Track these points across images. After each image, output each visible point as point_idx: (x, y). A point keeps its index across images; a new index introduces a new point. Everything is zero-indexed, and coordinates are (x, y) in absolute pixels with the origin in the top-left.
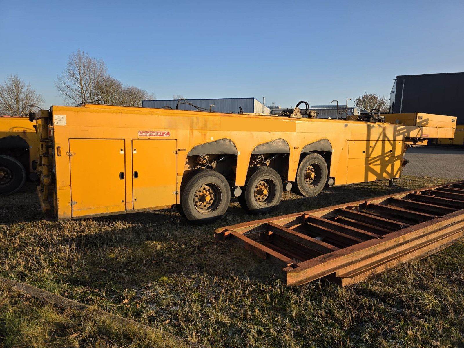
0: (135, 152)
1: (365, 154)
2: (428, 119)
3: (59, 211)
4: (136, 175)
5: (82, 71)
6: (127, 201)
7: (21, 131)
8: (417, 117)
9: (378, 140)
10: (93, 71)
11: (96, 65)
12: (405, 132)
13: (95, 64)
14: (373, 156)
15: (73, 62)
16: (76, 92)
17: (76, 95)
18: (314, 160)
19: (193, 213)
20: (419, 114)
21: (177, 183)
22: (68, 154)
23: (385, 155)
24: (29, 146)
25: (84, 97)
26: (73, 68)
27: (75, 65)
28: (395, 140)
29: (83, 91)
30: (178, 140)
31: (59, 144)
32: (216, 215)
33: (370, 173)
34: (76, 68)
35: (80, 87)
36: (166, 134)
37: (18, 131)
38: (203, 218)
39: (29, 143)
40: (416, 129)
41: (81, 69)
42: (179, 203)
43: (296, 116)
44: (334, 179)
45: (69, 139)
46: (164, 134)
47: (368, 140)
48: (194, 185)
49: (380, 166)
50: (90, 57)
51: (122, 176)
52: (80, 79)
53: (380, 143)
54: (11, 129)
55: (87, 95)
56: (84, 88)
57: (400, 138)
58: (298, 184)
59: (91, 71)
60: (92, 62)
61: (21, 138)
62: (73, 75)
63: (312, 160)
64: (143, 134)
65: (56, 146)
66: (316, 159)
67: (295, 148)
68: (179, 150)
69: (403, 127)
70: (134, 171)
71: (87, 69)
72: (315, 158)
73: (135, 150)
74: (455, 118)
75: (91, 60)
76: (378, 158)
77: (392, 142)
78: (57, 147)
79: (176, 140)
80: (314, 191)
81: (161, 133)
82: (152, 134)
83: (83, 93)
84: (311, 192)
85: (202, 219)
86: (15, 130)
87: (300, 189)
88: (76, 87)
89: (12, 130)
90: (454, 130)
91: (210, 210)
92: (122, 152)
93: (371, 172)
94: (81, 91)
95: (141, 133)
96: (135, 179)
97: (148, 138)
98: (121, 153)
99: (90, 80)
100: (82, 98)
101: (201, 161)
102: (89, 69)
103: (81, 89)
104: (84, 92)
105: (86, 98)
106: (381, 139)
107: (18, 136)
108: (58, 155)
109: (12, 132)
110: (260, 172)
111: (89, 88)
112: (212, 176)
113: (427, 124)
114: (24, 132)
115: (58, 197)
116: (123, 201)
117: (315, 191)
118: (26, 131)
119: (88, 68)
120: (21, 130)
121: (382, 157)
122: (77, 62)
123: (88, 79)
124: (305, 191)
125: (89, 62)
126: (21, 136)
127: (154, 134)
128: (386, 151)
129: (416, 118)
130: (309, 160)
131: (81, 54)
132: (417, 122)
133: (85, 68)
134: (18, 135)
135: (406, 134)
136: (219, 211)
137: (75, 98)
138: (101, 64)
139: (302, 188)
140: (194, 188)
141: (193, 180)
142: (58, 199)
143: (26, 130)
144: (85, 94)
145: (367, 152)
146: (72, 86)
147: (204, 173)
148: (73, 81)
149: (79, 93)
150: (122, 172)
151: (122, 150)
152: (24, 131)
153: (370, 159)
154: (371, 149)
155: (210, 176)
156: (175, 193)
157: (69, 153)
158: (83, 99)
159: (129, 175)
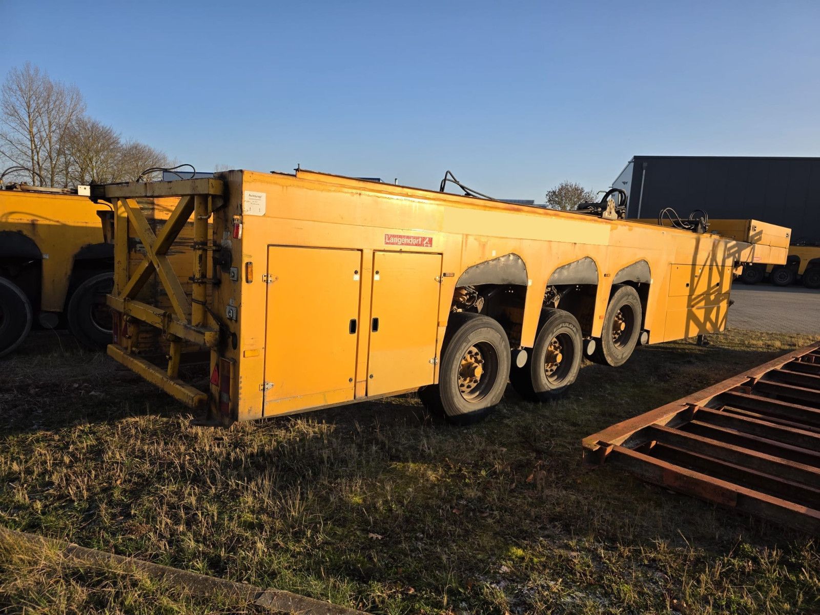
0: (377, 277)
1: (689, 288)
2: (762, 231)
3: (241, 404)
4: (375, 325)
5: (33, 105)
6: (357, 381)
7: (25, 221)
8: (750, 226)
9: (704, 265)
10: (57, 109)
11: (62, 97)
12: (736, 252)
13: (61, 94)
14: (698, 292)
15: (15, 87)
16: (19, 147)
17: (19, 152)
18: (627, 299)
19: (455, 400)
20: (754, 222)
21: (437, 341)
22: (265, 278)
23: (711, 292)
24: (41, 255)
25: (36, 158)
26: (13, 99)
27: (19, 93)
28: (723, 266)
29: (35, 145)
30: (444, 255)
31: (250, 256)
32: (489, 405)
33: (692, 323)
34: (21, 99)
35: (29, 137)
36: (427, 243)
37: (20, 221)
38: (470, 411)
39: (43, 247)
40: (748, 247)
41: (31, 102)
42: (437, 382)
43: (610, 217)
44: (648, 332)
45: (268, 246)
46: (425, 242)
47: (694, 265)
48: (461, 345)
49: (703, 310)
50: (51, 80)
51: (353, 327)
52: (28, 121)
53: (707, 268)
54: (3, 215)
55: (43, 154)
56: (36, 139)
57: (730, 262)
58: (603, 342)
59: (51, 107)
60: (55, 89)
61: (25, 236)
62: (14, 113)
63: (625, 299)
64: (392, 240)
65: (245, 260)
66: (630, 297)
67: (605, 275)
68: (445, 275)
69: (734, 242)
70: (374, 316)
71: (45, 104)
72: (629, 295)
73: (377, 273)
74: (789, 231)
75: (52, 87)
76: (702, 297)
77: (720, 268)
78: (247, 264)
79: (441, 254)
80: (623, 354)
81: (420, 240)
82: (405, 240)
83: (35, 150)
84: (620, 357)
85: (469, 413)
86: (12, 219)
87: (605, 353)
88: (21, 137)
89: (7, 218)
90: (788, 250)
91: (477, 393)
92: (357, 277)
93: (693, 321)
94: (30, 146)
95: (389, 239)
96: (373, 334)
97: (399, 250)
98: (354, 279)
99: (50, 124)
100: (33, 159)
101: (462, 298)
102: (49, 103)
103: (31, 141)
104: (36, 148)
105: (40, 159)
106: (708, 263)
107: (20, 233)
108: (247, 281)
109: (7, 223)
110: (556, 319)
111: (48, 141)
112: (488, 327)
113: (760, 239)
114: (33, 225)
115: (241, 374)
116: (351, 380)
117: (624, 356)
118: (36, 222)
119: (47, 102)
120: (26, 219)
121: (707, 294)
122: (23, 87)
123: (46, 123)
124: (611, 355)
125: (49, 89)
126: (25, 232)
127: (408, 241)
128: (712, 285)
129: (749, 230)
130: (622, 298)
131: (32, 72)
132: (750, 235)
133: (39, 101)
134: (19, 229)
135: (737, 255)
136: (494, 396)
137: (17, 158)
138: (74, 96)
139: (609, 349)
140: (460, 352)
141: (459, 334)
142: (241, 377)
143: (37, 220)
144: (38, 153)
145: (691, 286)
146: (12, 134)
147: (476, 322)
148: (13, 125)
149: (25, 149)
150: (353, 318)
151: (356, 272)
152: (33, 221)
153: (693, 297)
154: (696, 279)
155: (485, 327)
156: (432, 361)
157: (267, 276)
158: (35, 162)
159: (364, 325)
